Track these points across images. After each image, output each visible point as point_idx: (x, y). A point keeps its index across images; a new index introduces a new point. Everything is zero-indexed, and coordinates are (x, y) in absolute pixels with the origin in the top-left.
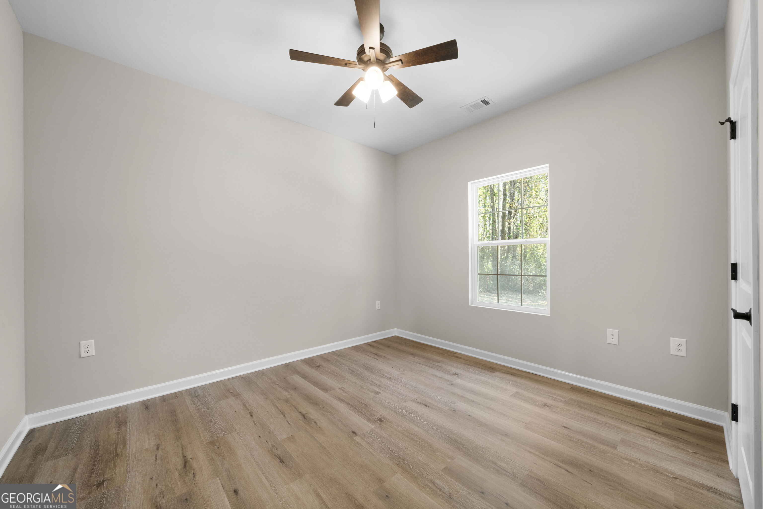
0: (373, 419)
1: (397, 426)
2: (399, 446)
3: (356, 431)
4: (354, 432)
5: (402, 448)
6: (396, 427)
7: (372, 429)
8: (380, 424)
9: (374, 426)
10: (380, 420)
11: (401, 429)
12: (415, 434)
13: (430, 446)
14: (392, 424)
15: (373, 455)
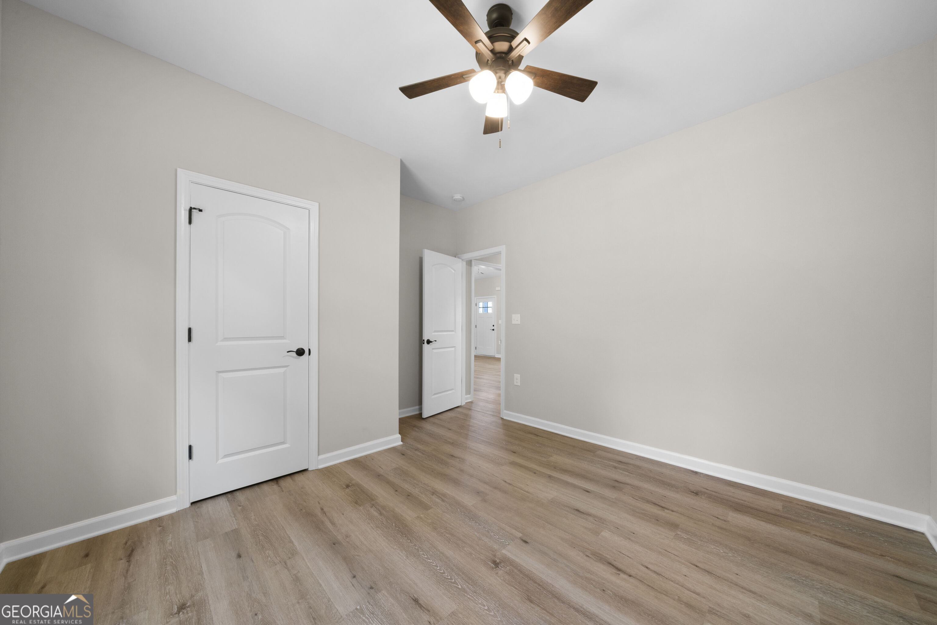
0: (508, 566)
1: (471, 554)
2: (469, 528)
3: (524, 544)
4: (526, 542)
5: (466, 526)
6: (473, 552)
7: (504, 548)
8: (495, 556)
9: (503, 553)
10: (496, 564)
11: (465, 549)
12: (449, 543)
13: (435, 529)
14: (479, 557)
15: (495, 518)
